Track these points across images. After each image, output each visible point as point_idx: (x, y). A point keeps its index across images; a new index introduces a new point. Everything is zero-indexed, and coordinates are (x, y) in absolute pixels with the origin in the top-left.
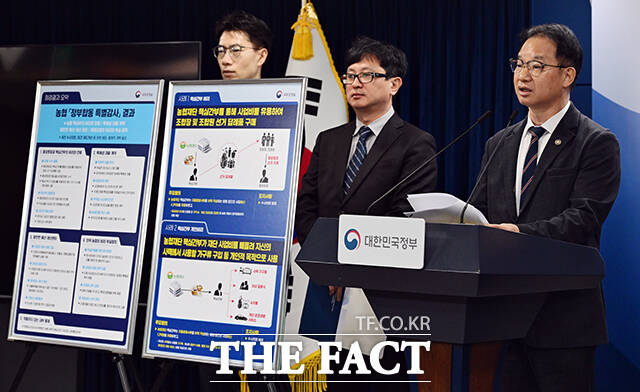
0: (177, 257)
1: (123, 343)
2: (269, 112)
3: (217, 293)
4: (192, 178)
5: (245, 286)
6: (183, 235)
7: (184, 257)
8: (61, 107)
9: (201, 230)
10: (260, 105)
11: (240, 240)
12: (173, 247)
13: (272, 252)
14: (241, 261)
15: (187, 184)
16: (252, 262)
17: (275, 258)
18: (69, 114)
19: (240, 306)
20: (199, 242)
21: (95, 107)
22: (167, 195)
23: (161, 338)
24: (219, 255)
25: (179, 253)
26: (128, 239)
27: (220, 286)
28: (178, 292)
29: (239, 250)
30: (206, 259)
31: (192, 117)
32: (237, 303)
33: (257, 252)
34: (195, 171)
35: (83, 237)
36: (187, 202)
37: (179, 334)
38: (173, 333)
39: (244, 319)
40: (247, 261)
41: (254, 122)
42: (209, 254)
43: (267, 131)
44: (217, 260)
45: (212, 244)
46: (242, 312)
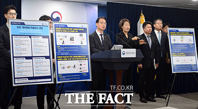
0: (62, 60)
1: (51, 81)
2: (80, 29)
3: (74, 67)
4: (63, 43)
5: (81, 65)
6: (63, 56)
7: (64, 60)
8: (18, 26)
9: (68, 54)
10: (78, 28)
11: (78, 56)
12: (60, 58)
13: (86, 57)
14: (79, 60)
15: (62, 44)
16: (82, 60)
17: (87, 59)
18: (22, 28)
19: (80, 69)
20: (67, 57)
21: (30, 26)
22: (56, 47)
23: (61, 78)
24: (73, 59)
25: (62, 59)
26: (47, 57)
27: (75, 65)
28: (64, 68)
29: (78, 58)
30: (70, 60)
31: (60, 30)
32: (79, 68)
33: (82, 58)
34: (63, 42)
35: (33, 58)
36: (62, 48)
37: (66, 77)
38: (64, 77)
39: (82, 71)
40: (80, 60)
41: (77, 31)
42: (71, 59)
43: (81, 33)
44: (73, 60)
45: (71, 57)
46: (81, 70)
